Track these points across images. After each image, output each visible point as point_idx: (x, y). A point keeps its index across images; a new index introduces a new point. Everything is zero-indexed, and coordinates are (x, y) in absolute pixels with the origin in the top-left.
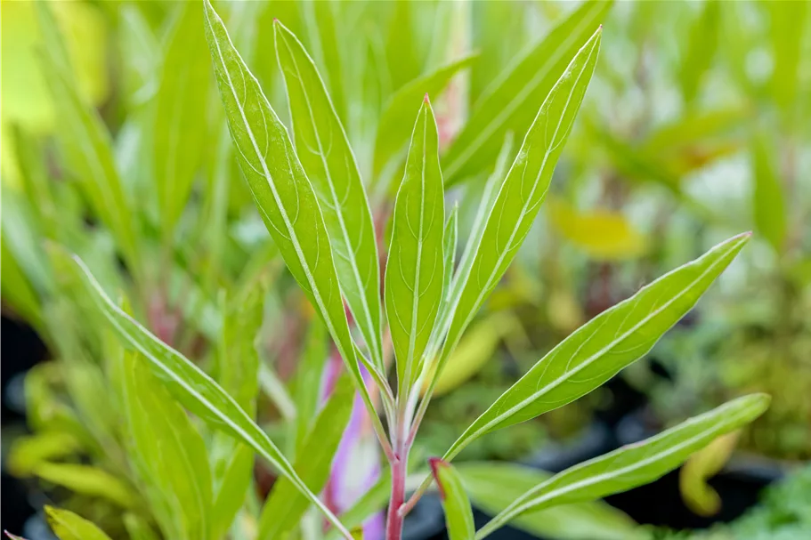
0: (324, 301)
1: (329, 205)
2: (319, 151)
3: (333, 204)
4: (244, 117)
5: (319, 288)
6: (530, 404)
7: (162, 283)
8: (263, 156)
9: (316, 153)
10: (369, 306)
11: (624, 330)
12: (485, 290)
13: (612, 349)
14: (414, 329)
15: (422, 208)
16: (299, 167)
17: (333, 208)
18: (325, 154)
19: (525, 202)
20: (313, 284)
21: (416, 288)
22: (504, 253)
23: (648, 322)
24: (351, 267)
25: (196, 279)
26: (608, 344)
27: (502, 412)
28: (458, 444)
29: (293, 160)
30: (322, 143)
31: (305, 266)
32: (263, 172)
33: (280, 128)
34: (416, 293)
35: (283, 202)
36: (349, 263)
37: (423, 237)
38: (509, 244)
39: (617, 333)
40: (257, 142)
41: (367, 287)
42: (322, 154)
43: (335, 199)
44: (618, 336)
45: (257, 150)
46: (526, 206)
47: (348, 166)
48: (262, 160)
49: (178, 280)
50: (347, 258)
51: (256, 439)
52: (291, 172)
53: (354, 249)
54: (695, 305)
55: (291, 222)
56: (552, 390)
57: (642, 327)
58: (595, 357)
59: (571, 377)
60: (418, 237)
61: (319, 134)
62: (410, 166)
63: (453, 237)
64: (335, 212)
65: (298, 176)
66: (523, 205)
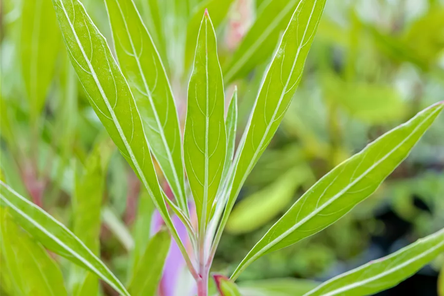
0: (139, 163)
1: (143, 93)
2: (133, 53)
3: (145, 91)
4: (74, 32)
5: (135, 155)
6: (292, 233)
7: (33, 154)
8: (89, 60)
9: (131, 55)
10: (175, 166)
11: (357, 176)
12: (258, 150)
13: (348, 190)
14: (206, 181)
15: (207, 93)
16: (116, 66)
17: (146, 95)
18: (138, 55)
19: (285, 85)
20: (130, 152)
21: (207, 150)
22: (271, 124)
23: (373, 170)
24: (161, 138)
25: (58, 151)
26: (345, 187)
27: (273, 239)
28: (242, 264)
29: (111, 61)
30: (135, 47)
31: (124, 138)
32: (90, 72)
33: (100, 39)
34: (206, 155)
35: (105, 92)
36: (159, 134)
37: (209, 114)
38: (274, 116)
39: (351, 178)
40: (84, 49)
41: (173, 152)
42: (135, 55)
43: (147, 88)
44: (352, 181)
45: (85, 56)
46: (285, 88)
47: (155, 64)
48: (89, 62)
49: (44, 151)
50: (157, 131)
51: (97, 267)
52: (110, 70)
53: (162, 125)
54: (408, 155)
55: (112, 107)
56: (308, 222)
57: (369, 173)
58: (337, 196)
59: (320, 212)
60: (205, 114)
61: (133, 41)
62: (197, 62)
63: (234, 112)
64: (147, 97)
65: (116, 73)
66: (283, 87)
